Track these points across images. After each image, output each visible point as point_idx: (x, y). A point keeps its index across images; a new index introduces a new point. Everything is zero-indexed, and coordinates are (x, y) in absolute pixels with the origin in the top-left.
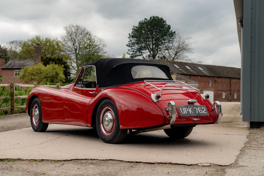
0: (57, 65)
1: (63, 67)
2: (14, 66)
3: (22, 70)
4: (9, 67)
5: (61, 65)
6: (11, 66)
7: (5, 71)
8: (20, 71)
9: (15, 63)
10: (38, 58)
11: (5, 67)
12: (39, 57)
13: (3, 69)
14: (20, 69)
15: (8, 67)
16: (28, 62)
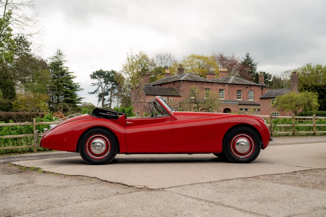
0: (311, 93)
1: (317, 95)
2: (271, 95)
3: (275, 99)
4: (267, 97)
5: (315, 92)
6: (268, 95)
7: (263, 100)
8: (273, 100)
9: (272, 92)
10: (295, 87)
11: (263, 97)
12: (295, 85)
13: (261, 98)
14: (274, 98)
15: (265, 96)
16: (284, 91)
